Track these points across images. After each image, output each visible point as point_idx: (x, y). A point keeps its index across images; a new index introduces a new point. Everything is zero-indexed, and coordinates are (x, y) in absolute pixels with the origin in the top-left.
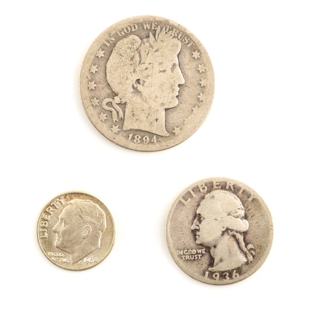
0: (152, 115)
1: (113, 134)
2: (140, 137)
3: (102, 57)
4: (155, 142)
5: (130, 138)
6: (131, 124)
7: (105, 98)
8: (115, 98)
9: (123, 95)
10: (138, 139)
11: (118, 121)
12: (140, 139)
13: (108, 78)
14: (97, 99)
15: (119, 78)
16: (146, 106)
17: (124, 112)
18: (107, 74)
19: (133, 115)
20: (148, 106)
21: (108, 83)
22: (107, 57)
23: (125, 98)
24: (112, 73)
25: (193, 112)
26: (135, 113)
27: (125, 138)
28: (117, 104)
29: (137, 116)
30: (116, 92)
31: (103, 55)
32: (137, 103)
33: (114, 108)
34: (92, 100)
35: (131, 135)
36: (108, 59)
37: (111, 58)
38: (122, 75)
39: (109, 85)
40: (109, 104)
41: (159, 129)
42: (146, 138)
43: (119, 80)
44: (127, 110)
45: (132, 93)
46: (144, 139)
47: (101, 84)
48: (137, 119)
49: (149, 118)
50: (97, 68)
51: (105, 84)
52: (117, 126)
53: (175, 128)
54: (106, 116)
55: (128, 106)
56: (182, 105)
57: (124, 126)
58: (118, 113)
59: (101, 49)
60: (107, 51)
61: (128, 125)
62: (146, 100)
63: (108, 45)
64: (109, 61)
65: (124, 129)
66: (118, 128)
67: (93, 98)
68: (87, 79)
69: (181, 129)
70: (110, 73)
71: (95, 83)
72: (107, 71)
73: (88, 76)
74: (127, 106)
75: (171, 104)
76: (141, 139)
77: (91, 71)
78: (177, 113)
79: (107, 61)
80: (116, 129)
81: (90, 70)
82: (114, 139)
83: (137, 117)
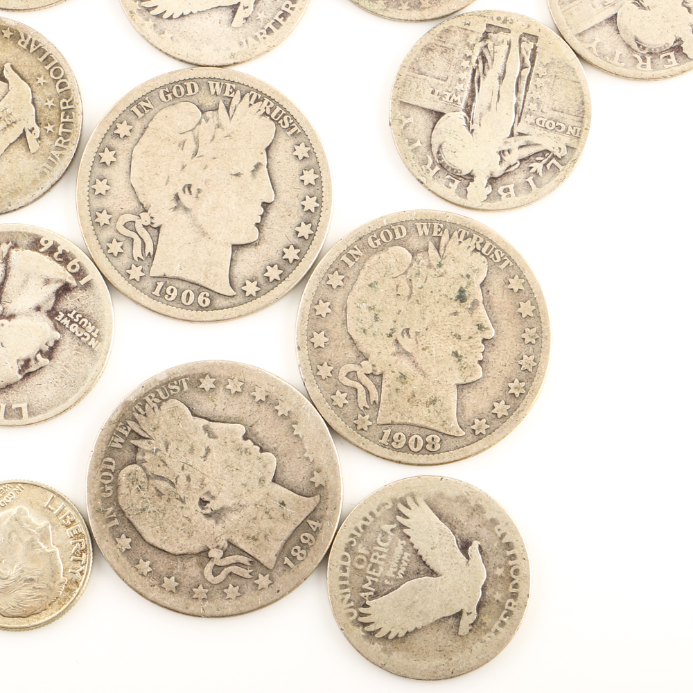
0: (270, 507)
1: (270, 590)
2: (298, 548)
3: (130, 544)
4: (319, 525)
5: (291, 564)
6: (268, 552)
7: (202, 573)
8: (211, 554)
9: (213, 539)
10: (299, 551)
11: (252, 570)
12: (301, 549)
13: (170, 550)
14: (197, 588)
15: (182, 532)
16: (250, 510)
17: (243, 552)
18: (164, 548)
19: (255, 539)
20: (254, 507)
21: (180, 555)
22: (134, 535)
23: (219, 538)
24: (166, 540)
25: (301, 437)
26: (253, 535)
27: (286, 573)
28: (222, 558)
29: (258, 534)
30: (202, 549)
31: (129, 540)
32: (238, 523)
33: (227, 566)
34: (195, 596)
35: (287, 560)
36: (140, 534)
37: (140, 528)
38: (178, 525)
39: (183, 554)
40: (217, 570)
41: (299, 508)
42: (304, 537)
43: (184, 534)
44: (242, 546)
45: (217, 523)
46: (303, 541)
47: (176, 567)
48: (265, 536)
49: (273, 515)
50: (145, 561)
51: (179, 562)
52: (260, 575)
53: (312, 479)
54: (234, 586)
55: (236, 540)
56: (279, 449)
57: (265, 565)
58: (238, 564)
59: (117, 539)
60: (125, 530)
61: (268, 557)
62: (241, 506)
63: (116, 522)
64: (144, 535)
65: (271, 566)
66: (264, 575)
67: (191, 593)
68: (156, 587)
69: (319, 471)
70: (164, 543)
71: (169, 578)
72: (160, 547)
73: (150, 583)
74: (234, 542)
75: (269, 467)
76: (303, 546)
77: (145, 573)
78: (289, 464)
79: (142, 538)
80: (263, 581)
81: (142, 575)
82: (278, 591)
83: (262, 535)
